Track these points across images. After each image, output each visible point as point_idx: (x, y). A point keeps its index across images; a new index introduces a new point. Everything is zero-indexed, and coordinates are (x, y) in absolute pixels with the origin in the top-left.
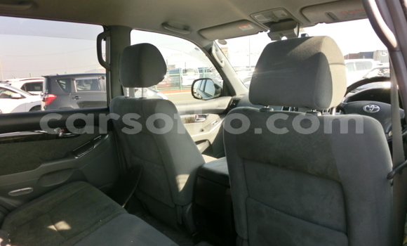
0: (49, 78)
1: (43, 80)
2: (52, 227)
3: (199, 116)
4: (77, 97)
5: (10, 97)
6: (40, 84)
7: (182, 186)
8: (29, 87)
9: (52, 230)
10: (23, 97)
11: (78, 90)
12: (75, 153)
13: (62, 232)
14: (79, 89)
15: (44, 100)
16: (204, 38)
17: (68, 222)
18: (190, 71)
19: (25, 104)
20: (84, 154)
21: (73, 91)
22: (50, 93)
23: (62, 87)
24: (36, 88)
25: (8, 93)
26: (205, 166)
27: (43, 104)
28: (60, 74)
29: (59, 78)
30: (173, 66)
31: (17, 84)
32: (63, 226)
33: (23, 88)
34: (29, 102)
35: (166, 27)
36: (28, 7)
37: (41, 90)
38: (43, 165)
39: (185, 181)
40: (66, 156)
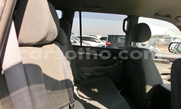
0: (109, 36)
1: (107, 36)
2: (93, 90)
3: (170, 61)
4: (118, 45)
5: (96, 42)
6: (106, 38)
7: (147, 91)
8: (102, 39)
9: (92, 90)
10: (100, 42)
11: (119, 42)
12: (108, 65)
13: (95, 92)
14: (121, 42)
15: (106, 44)
16: (179, 21)
17: (98, 90)
18: (177, 39)
19: (100, 45)
20: (111, 66)
21: (117, 42)
22: (109, 42)
23: (114, 40)
24: (105, 39)
25: (95, 40)
26: (163, 85)
27: (106, 46)
28: (114, 35)
29: (113, 36)
30: (169, 35)
31: (99, 37)
32: (96, 90)
33: (100, 39)
34: (101, 44)
35: (157, 16)
36: (100, 9)
37: (106, 40)
38: (95, 67)
39: (150, 89)
40: (104, 66)
